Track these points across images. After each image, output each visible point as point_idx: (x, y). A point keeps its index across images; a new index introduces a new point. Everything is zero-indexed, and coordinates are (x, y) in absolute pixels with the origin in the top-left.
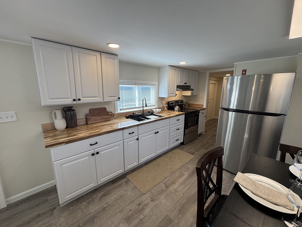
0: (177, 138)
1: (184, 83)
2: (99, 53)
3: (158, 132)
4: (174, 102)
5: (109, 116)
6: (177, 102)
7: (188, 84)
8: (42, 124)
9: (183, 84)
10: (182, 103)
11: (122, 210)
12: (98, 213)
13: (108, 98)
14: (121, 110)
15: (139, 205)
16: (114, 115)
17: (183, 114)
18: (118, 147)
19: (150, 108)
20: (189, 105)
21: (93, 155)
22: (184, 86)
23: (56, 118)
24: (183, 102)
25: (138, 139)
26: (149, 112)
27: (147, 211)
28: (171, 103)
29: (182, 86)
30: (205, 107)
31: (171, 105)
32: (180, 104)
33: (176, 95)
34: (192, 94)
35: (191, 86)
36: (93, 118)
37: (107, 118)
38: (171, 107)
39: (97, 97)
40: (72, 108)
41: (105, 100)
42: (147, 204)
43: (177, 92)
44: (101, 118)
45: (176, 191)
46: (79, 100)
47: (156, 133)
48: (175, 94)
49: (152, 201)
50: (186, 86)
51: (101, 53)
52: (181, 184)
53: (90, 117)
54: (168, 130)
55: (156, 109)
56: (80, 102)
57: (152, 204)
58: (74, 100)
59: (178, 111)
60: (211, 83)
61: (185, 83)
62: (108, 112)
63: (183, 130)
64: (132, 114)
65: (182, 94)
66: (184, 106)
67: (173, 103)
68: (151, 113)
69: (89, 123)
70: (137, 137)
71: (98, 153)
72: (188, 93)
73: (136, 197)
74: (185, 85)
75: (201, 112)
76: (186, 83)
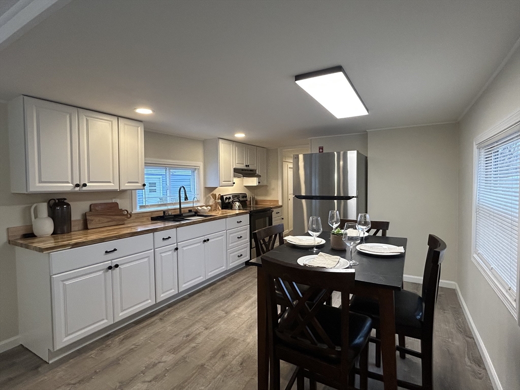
0: (238, 253)
1: (244, 165)
2: (116, 118)
3: (208, 240)
4: (231, 196)
5: (123, 217)
6: (236, 196)
7: (251, 167)
8: (8, 229)
9: (242, 167)
10: (245, 199)
11: (161, 346)
12: (123, 355)
13: (127, 184)
14: (141, 207)
15: (188, 336)
16: (131, 216)
17: (246, 213)
18: (146, 260)
19: (191, 205)
20: (257, 202)
21: (110, 268)
22: (245, 170)
23: (36, 217)
24: (246, 197)
25: (177, 249)
26: (190, 211)
27: (200, 339)
28: (226, 198)
29: (243, 170)
30: (280, 204)
31: (227, 201)
32: (241, 199)
33: (234, 183)
34: (259, 183)
35: (256, 170)
36: (97, 219)
37: (119, 220)
38: (226, 204)
39: (110, 182)
40: (65, 201)
41: (122, 188)
42: (199, 333)
43: (236, 180)
44: (109, 220)
45: (240, 314)
46: (85, 185)
47: (205, 241)
48: (231, 183)
49: (206, 329)
50: (248, 170)
51: (119, 118)
52: (247, 307)
53: (92, 218)
54: (224, 238)
55: (201, 207)
56: (84, 188)
57: (207, 332)
58: (77, 185)
59: (239, 209)
60: (290, 168)
61: (246, 166)
62: (121, 210)
63: (248, 239)
64: (162, 215)
65: (243, 184)
66: (248, 203)
67: (230, 198)
68: (194, 213)
69: (89, 227)
70: (175, 246)
71: (117, 266)
72: (253, 182)
73: (181, 330)
74: (245, 168)
75: (275, 211)
76: (248, 166)
